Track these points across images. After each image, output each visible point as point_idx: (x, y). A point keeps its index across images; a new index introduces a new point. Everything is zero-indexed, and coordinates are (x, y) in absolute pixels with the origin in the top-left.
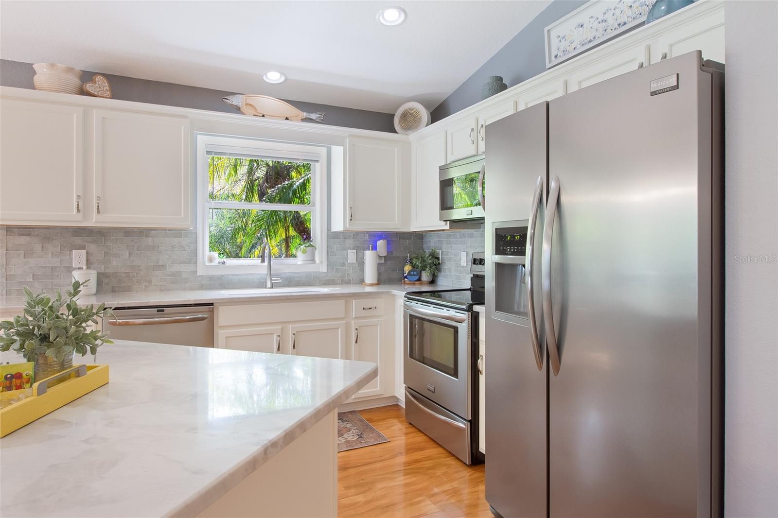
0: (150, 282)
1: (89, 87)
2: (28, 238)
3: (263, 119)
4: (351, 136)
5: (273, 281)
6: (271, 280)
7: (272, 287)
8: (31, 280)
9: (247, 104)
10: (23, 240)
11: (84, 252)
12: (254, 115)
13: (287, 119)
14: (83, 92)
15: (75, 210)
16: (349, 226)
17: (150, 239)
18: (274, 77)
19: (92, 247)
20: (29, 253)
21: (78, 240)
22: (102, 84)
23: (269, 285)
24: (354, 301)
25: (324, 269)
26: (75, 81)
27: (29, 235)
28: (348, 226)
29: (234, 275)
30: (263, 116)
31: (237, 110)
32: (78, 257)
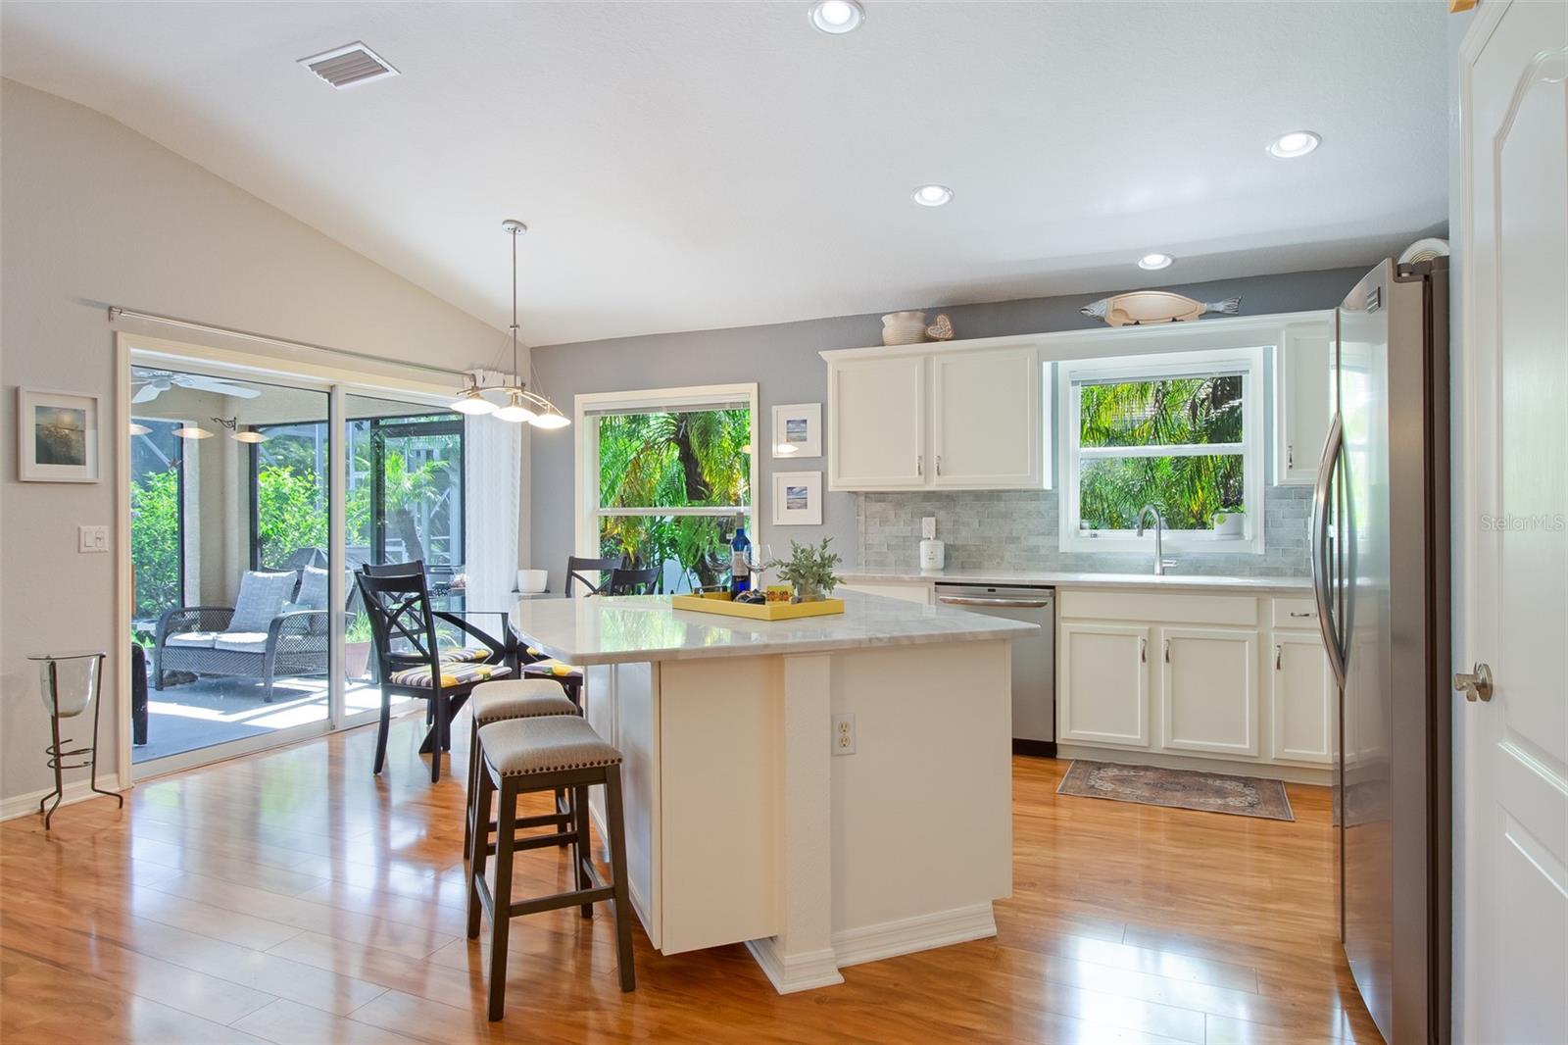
0: (1002, 558)
1: (932, 332)
2: (883, 504)
3: (1137, 328)
4: (1291, 325)
5: (1164, 565)
6: (1161, 563)
7: (1163, 573)
8: (886, 550)
9: (1114, 310)
10: (878, 507)
11: (933, 519)
12: (1124, 325)
13: (1174, 320)
14: (928, 339)
15: (917, 473)
16: (1288, 477)
17: (1002, 504)
18: (1154, 262)
19: (942, 514)
20: (883, 522)
21: (928, 506)
22: (943, 324)
23: (1158, 569)
24: (1273, 601)
25: (1259, 549)
26: (917, 325)
27: (884, 501)
28: (1285, 478)
29: (1110, 553)
30: (1137, 323)
31: (1100, 322)
32: (928, 525)
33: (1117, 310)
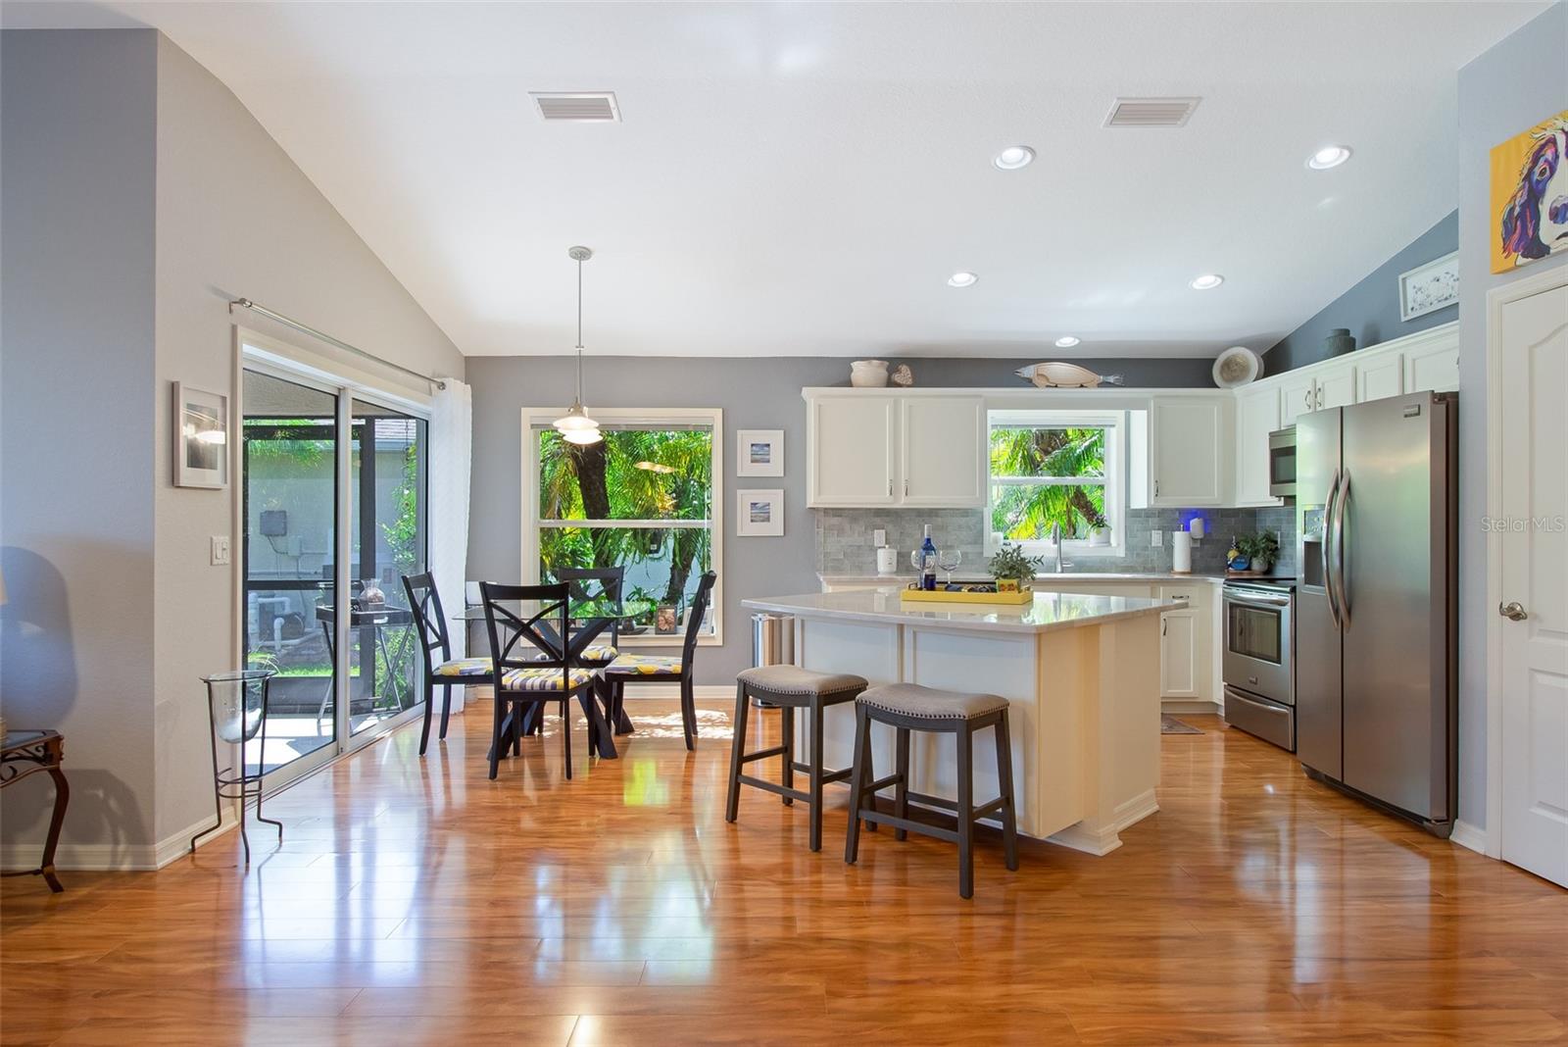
1: (897, 378)
2: (840, 519)
3: (1056, 389)
4: (1156, 397)
5: (1064, 566)
6: (1062, 564)
7: (1062, 572)
8: (842, 557)
9: (1038, 375)
10: (835, 521)
11: (883, 531)
12: (1047, 386)
13: (1082, 386)
14: (890, 383)
15: (887, 493)
16: (1155, 502)
17: (940, 519)
18: (1067, 342)
19: (890, 527)
20: (841, 532)
21: (878, 520)
22: (905, 374)
23: (1059, 569)
24: (1161, 588)
25: (1121, 553)
26: (883, 373)
27: (841, 516)
28: (1152, 503)
30: (1056, 386)
31: (1029, 383)
32: (879, 536)
33: (1042, 375)
